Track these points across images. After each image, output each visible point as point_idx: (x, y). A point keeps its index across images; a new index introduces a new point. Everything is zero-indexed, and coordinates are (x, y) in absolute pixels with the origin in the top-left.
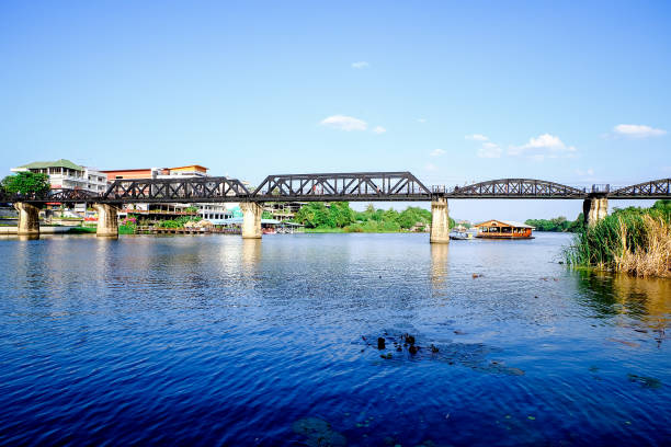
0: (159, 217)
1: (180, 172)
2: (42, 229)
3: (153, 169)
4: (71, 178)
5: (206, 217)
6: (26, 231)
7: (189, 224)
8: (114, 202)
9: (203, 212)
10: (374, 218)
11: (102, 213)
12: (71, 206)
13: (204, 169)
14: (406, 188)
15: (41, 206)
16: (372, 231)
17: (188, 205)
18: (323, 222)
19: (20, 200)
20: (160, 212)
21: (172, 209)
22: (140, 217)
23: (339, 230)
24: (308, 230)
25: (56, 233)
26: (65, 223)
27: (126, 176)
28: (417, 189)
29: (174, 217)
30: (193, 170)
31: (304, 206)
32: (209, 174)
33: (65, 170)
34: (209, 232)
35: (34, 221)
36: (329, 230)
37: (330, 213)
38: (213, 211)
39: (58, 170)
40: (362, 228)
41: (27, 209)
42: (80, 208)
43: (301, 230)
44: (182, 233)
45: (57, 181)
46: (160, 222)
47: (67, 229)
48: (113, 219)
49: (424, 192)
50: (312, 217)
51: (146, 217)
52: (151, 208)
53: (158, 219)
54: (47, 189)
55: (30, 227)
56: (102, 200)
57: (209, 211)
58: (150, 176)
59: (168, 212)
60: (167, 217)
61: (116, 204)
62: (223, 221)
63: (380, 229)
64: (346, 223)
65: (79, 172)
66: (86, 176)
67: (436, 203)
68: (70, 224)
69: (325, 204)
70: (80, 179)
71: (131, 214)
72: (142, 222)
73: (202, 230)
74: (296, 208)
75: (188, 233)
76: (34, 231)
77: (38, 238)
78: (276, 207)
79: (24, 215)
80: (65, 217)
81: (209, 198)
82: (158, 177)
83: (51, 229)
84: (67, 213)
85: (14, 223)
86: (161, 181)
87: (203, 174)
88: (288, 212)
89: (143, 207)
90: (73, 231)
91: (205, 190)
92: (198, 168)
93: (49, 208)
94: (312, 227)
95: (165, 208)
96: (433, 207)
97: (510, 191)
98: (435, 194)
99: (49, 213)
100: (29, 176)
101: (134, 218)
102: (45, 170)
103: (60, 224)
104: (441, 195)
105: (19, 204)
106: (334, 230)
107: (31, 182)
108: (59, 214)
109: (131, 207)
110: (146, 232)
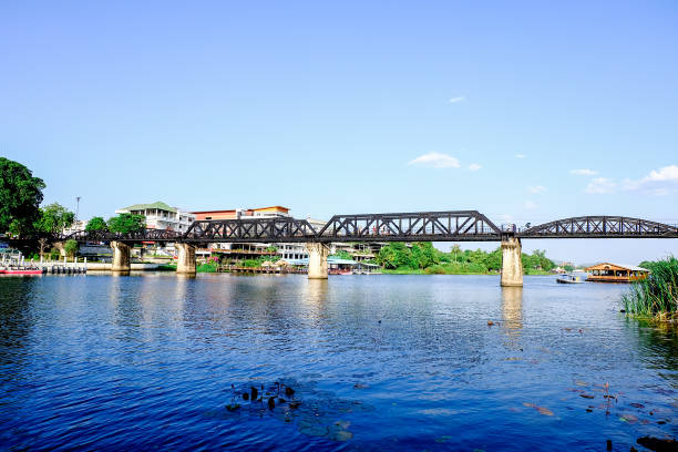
0: (241, 256)
1: (262, 212)
2: (133, 266)
3: (238, 210)
4: (164, 219)
5: (286, 256)
6: (118, 267)
7: (266, 264)
8: (196, 239)
9: (283, 252)
10: (460, 259)
11: (182, 251)
12: (163, 245)
13: (286, 210)
14: (474, 227)
15: (131, 244)
16: (456, 273)
17: (269, 245)
18: (405, 262)
19: (116, 239)
20: (243, 251)
21: (253, 249)
22: (223, 256)
23: (421, 271)
24: (387, 271)
25: (146, 270)
26: (157, 261)
27: (215, 217)
28: (488, 229)
29: (255, 256)
30: (275, 211)
31: (384, 247)
32: (290, 214)
33: (159, 211)
34: (285, 272)
35: (126, 258)
37: (412, 255)
38: (293, 251)
39: (153, 211)
40: (444, 270)
41: (120, 248)
42: (170, 246)
43: (381, 270)
44: (259, 272)
45: (152, 222)
46: (241, 262)
47: (155, 266)
48: (192, 257)
49: (493, 231)
50: (392, 258)
51: (228, 256)
52: (234, 247)
53: (240, 258)
54: (143, 230)
55: (122, 264)
56: (181, 239)
57: (289, 252)
58: (234, 217)
59: (250, 252)
60: (249, 256)
61: (194, 243)
62: (299, 261)
63: (464, 271)
64: (429, 264)
65: (172, 213)
66: (178, 217)
67: (506, 243)
68: (161, 262)
69: (407, 245)
70: (172, 220)
71: (214, 253)
72: (224, 261)
73: (279, 269)
74: (376, 249)
75: (265, 272)
76: (125, 268)
77: (128, 275)
78: (357, 247)
79: (117, 254)
80: (156, 255)
81: (292, 238)
82: (242, 218)
83: (142, 266)
84: (160, 251)
85: (109, 259)
86: (248, 222)
87: (286, 215)
88: (368, 253)
89: (226, 247)
90: (161, 269)
91: (285, 230)
92: (280, 208)
93: (145, 247)
94: (392, 268)
95: (247, 247)
96: (503, 247)
97: (591, 230)
98: (505, 234)
99: (143, 251)
100: (129, 217)
101: (217, 257)
102: (143, 211)
103: (152, 261)
104: (512, 235)
105: (114, 243)
106: (415, 272)
107: (130, 223)
108: (152, 252)
109: (214, 246)
110: (226, 271)
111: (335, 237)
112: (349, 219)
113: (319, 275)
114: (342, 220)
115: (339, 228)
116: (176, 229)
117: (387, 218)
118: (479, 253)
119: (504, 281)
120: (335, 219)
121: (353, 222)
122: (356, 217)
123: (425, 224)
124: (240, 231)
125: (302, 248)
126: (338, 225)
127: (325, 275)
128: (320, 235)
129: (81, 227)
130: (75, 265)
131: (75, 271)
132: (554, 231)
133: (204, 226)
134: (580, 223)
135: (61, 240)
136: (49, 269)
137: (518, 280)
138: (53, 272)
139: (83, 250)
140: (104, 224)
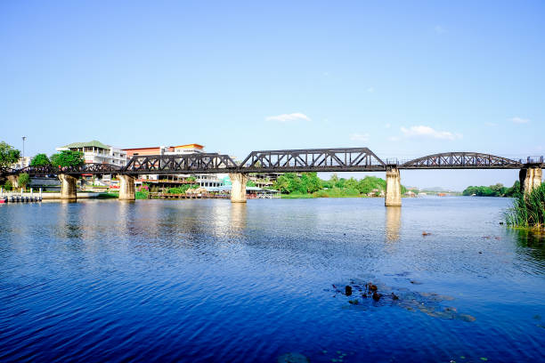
0: (166, 185)
1: (182, 149)
2: (79, 195)
3: (162, 147)
4: (100, 155)
5: (202, 185)
6: (67, 196)
7: (189, 191)
8: (136, 172)
9: (200, 181)
10: (337, 185)
11: (123, 182)
12: (100, 177)
13: (201, 147)
14: (363, 161)
15: (78, 176)
16: (337, 196)
17: (188, 176)
18: (296, 188)
19: (62, 172)
20: (167, 181)
21: (176, 179)
22: (152, 185)
23: (309, 195)
24: (283, 195)
25: (89, 198)
26: (96, 190)
27: (141, 153)
28: (375, 162)
29: (178, 185)
30: (192, 148)
31: (281, 176)
33: (96, 148)
34: (205, 197)
35: (73, 189)
36: (301, 196)
37: (302, 182)
38: (208, 180)
39: (90, 148)
40: (328, 194)
41: (68, 180)
42: (107, 178)
43: (279, 195)
44: (184, 198)
45: (90, 158)
46: (167, 189)
47: (96, 195)
48: (131, 186)
49: (379, 163)
50: (287, 185)
51: (156, 185)
52: (160, 178)
53: (165, 186)
54: (82, 164)
55: (70, 193)
56: (123, 172)
57: (204, 181)
58: (159, 153)
59: (173, 181)
60: (173, 185)
61: (133, 175)
62: (215, 188)
63: (343, 195)
64: (314, 190)
65: (106, 150)
66: (111, 153)
67: (390, 173)
68: (100, 191)
69: (297, 174)
70: (106, 156)
71: (144, 183)
72: (153, 189)
73: (200, 195)
74: (274, 178)
75: (188, 198)
76: (73, 196)
77: (76, 202)
78: (258, 177)
79: (65, 184)
80: (96, 185)
82: (166, 154)
84: (97, 182)
85: (58, 189)
87: (201, 151)
88: (267, 181)
89: (154, 178)
90: (102, 196)
91: (201, 163)
92: (196, 146)
93: (84, 178)
94: (287, 193)
95: (170, 178)
96: (388, 176)
98: (389, 166)
99: (83, 182)
100: (69, 153)
101: (147, 186)
102: (81, 149)
103: (92, 190)
104: (394, 166)
105: (63, 176)
107: (71, 158)
108: (91, 183)
109: (144, 177)
110: (156, 197)
111: (253, 169)
112: (264, 154)
113: (240, 199)
114: (258, 155)
115: (256, 161)
119: (388, 202)
120: (253, 154)
122: (270, 153)
126: (255, 158)
127: (245, 199)
128: (241, 167)
129: (25, 162)
130: (25, 195)
131: (32, 200)
132: (425, 163)
136: (9, 198)
137: (397, 203)
138: (13, 201)
139: (34, 182)
140: (47, 159)
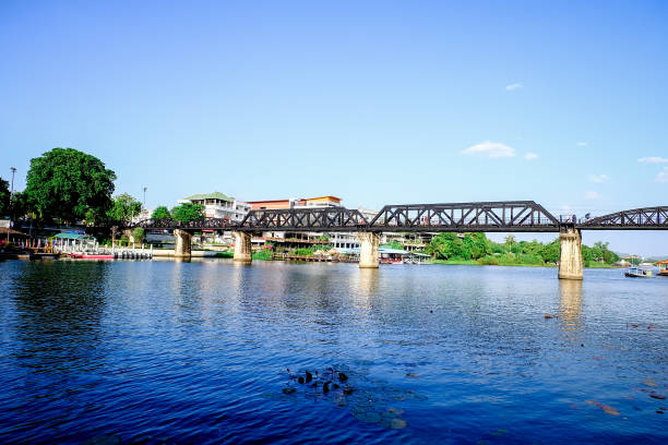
0: (294, 245)
1: (314, 202)
2: (193, 253)
3: (291, 200)
4: (222, 209)
5: (338, 246)
6: (181, 254)
7: (318, 252)
8: (251, 228)
9: (335, 241)
10: (514, 251)
11: (239, 238)
12: (221, 233)
13: (338, 200)
14: (531, 218)
15: (192, 232)
16: (509, 264)
17: (321, 234)
18: (456, 253)
19: (178, 228)
20: (295, 240)
21: (306, 238)
22: (277, 244)
23: (472, 262)
24: (438, 261)
25: (205, 257)
26: (215, 249)
27: (269, 207)
28: (545, 220)
29: (308, 245)
30: (327, 201)
31: (435, 236)
32: (342, 204)
33: (218, 201)
34: (337, 261)
35: (188, 246)
36: (462, 262)
37: (464, 245)
38: (345, 241)
39: (211, 201)
40: (497, 261)
41: (182, 235)
42: (227, 234)
43: (433, 260)
44: (311, 260)
45: (211, 211)
46: (294, 250)
47: (214, 254)
48: (248, 245)
49: (550, 222)
50: (444, 248)
51: (282, 244)
52: (287, 236)
53: (293, 247)
54: (203, 218)
55: (184, 251)
56: (238, 227)
57: (340, 241)
58: (287, 206)
59: (302, 241)
60: (301, 245)
61: (250, 232)
62: (350, 250)
63: (518, 262)
64: (482, 255)
65: (229, 203)
66: (234, 207)
67: (565, 235)
68: (219, 249)
69: (458, 235)
70: (229, 210)
71: (268, 241)
72: (278, 249)
73: (330, 258)
74: (427, 238)
75: (317, 261)
76: (187, 254)
77: (189, 261)
78: (407, 237)
79: (180, 241)
80: (215, 243)
81: (344, 227)
82: (295, 207)
83: (202, 253)
84: (218, 239)
85: (172, 246)
86: (300, 211)
87: (337, 205)
88: (419, 243)
89: (280, 235)
90: (219, 256)
91: (336, 220)
92: (331, 198)
93: (204, 234)
94: (444, 258)
95: (299, 237)
96: (562, 238)
97: (662, 221)
98: (563, 225)
99: (203, 239)
100: (189, 206)
101: (271, 245)
102: (202, 201)
103: (211, 248)
104: (571, 226)
105: (177, 231)
106: (465, 262)
107: (191, 212)
108: (211, 240)
109: (269, 235)
110: (280, 259)
111: (386, 227)
112: (400, 209)
113: (370, 264)
114: (393, 210)
115: (391, 218)
116: (233, 218)
117: (439, 209)
118: (535, 244)
119: (562, 273)
120: (387, 209)
121: (405, 212)
122: (408, 208)
123: (478, 214)
124: (293, 221)
125: (353, 237)
126: (389, 215)
127: (376, 264)
128: (372, 225)
129: (146, 216)
130: (142, 251)
131: (142, 257)
132: (619, 222)
133: (259, 215)
134: (649, 214)
135: (130, 227)
136: (120, 254)
137: (576, 274)
138: (123, 257)
139: (150, 237)
140: (168, 213)
